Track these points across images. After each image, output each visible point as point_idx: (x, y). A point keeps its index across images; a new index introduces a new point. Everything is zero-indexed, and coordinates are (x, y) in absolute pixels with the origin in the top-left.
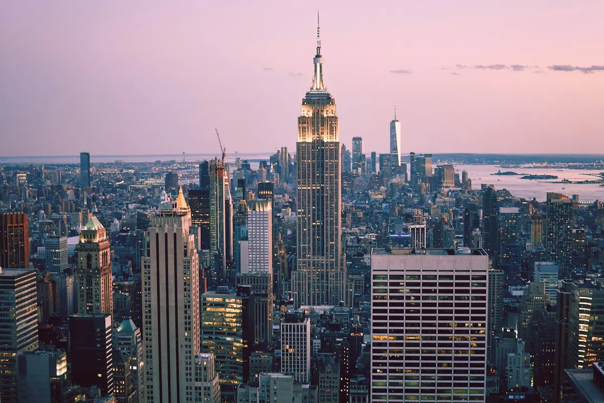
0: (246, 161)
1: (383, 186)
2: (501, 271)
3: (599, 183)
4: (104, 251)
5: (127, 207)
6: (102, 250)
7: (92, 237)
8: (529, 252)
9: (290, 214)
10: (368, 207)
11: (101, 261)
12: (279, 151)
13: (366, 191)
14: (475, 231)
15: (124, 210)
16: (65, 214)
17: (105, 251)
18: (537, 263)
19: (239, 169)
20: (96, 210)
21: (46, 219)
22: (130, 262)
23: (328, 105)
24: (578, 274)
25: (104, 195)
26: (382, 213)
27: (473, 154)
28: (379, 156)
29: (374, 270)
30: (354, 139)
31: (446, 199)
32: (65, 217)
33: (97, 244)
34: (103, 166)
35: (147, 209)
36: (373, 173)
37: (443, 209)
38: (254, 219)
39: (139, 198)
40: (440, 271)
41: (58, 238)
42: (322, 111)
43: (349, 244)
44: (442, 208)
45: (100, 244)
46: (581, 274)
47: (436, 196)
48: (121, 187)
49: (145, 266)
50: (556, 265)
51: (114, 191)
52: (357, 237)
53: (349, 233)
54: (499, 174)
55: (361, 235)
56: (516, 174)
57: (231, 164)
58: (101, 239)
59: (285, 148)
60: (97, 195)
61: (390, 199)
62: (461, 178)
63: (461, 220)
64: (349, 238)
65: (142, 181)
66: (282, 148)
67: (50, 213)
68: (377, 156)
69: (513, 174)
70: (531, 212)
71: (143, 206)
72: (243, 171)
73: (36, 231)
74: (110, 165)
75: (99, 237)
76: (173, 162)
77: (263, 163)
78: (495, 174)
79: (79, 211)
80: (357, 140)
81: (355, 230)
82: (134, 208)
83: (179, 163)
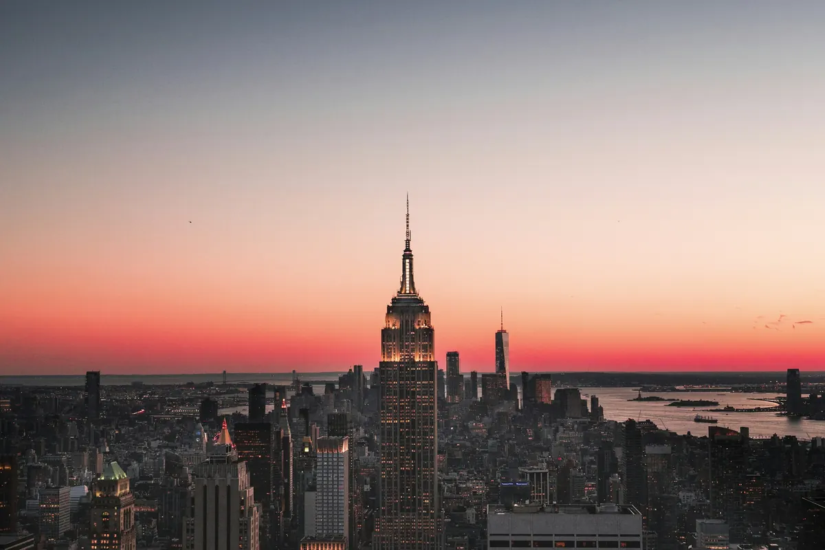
0: (307, 384)
1: (488, 416)
2: (653, 533)
3: (775, 410)
4: (126, 508)
5: (149, 444)
6: (124, 507)
7: (111, 489)
8: (685, 505)
9: (367, 454)
10: (468, 444)
11: (122, 521)
12: (351, 370)
13: (465, 424)
14: (613, 477)
15: (145, 449)
16: (64, 455)
17: (128, 507)
18: (698, 521)
19: (298, 395)
20: (107, 450)
21: (38, 461)
22: (154, 520)
23: (420, 314)
24: (756, 536)
25: (117, 428)
26: (487, 452)
27: (603, 373)
28: (481, 376)
29: (491, 535)
30: (449, 354)
31: (571, 433)
32: (64, 458)
33: (118, 498)
34: (116, 389)
35: (177, 448)
36: (474, 399)
37: (568, 447)
38: (326, 463)
39: (165, 433)
40: (578, 535)
41: (58, 488)
42: (413, 322)
43: (447, 494)
44: (567, 445)
45: (122, 499)
46: (759, 536)
47: (557, 431)
48: (140, 417)
49: (188, 530)
50: (726, 523)
51: (131, 424)
52: (456, 486)
53: (445, 480)
54: (639, 399)
55: (461, 483)
56: (663, 400)
57: (289, 388)
58: (123, 491)
59: (359, 366)
60: (108, 428)
61: (498, 433)
62: (589, 406)
63: (592, 462)
64: (445, 487)
65: (168, 410)
66: (355, 367)
67: (43, 452)
68: (479, 376)
69: (658, 399)
70: (685, 451)
71: (171, 444)
72: (303, 397)
73: (23, 478)
74: (124, 389)
75: (121, 490)
76: (210, 384)
77: (330, 386)
78: (634, 400)
79: (84, 450)
80: (453, 357)
81: (453, 475)
82: (159, 447)
83: (218, 386)
